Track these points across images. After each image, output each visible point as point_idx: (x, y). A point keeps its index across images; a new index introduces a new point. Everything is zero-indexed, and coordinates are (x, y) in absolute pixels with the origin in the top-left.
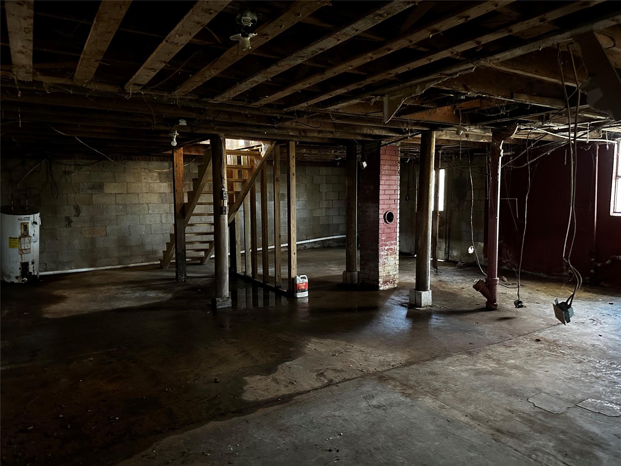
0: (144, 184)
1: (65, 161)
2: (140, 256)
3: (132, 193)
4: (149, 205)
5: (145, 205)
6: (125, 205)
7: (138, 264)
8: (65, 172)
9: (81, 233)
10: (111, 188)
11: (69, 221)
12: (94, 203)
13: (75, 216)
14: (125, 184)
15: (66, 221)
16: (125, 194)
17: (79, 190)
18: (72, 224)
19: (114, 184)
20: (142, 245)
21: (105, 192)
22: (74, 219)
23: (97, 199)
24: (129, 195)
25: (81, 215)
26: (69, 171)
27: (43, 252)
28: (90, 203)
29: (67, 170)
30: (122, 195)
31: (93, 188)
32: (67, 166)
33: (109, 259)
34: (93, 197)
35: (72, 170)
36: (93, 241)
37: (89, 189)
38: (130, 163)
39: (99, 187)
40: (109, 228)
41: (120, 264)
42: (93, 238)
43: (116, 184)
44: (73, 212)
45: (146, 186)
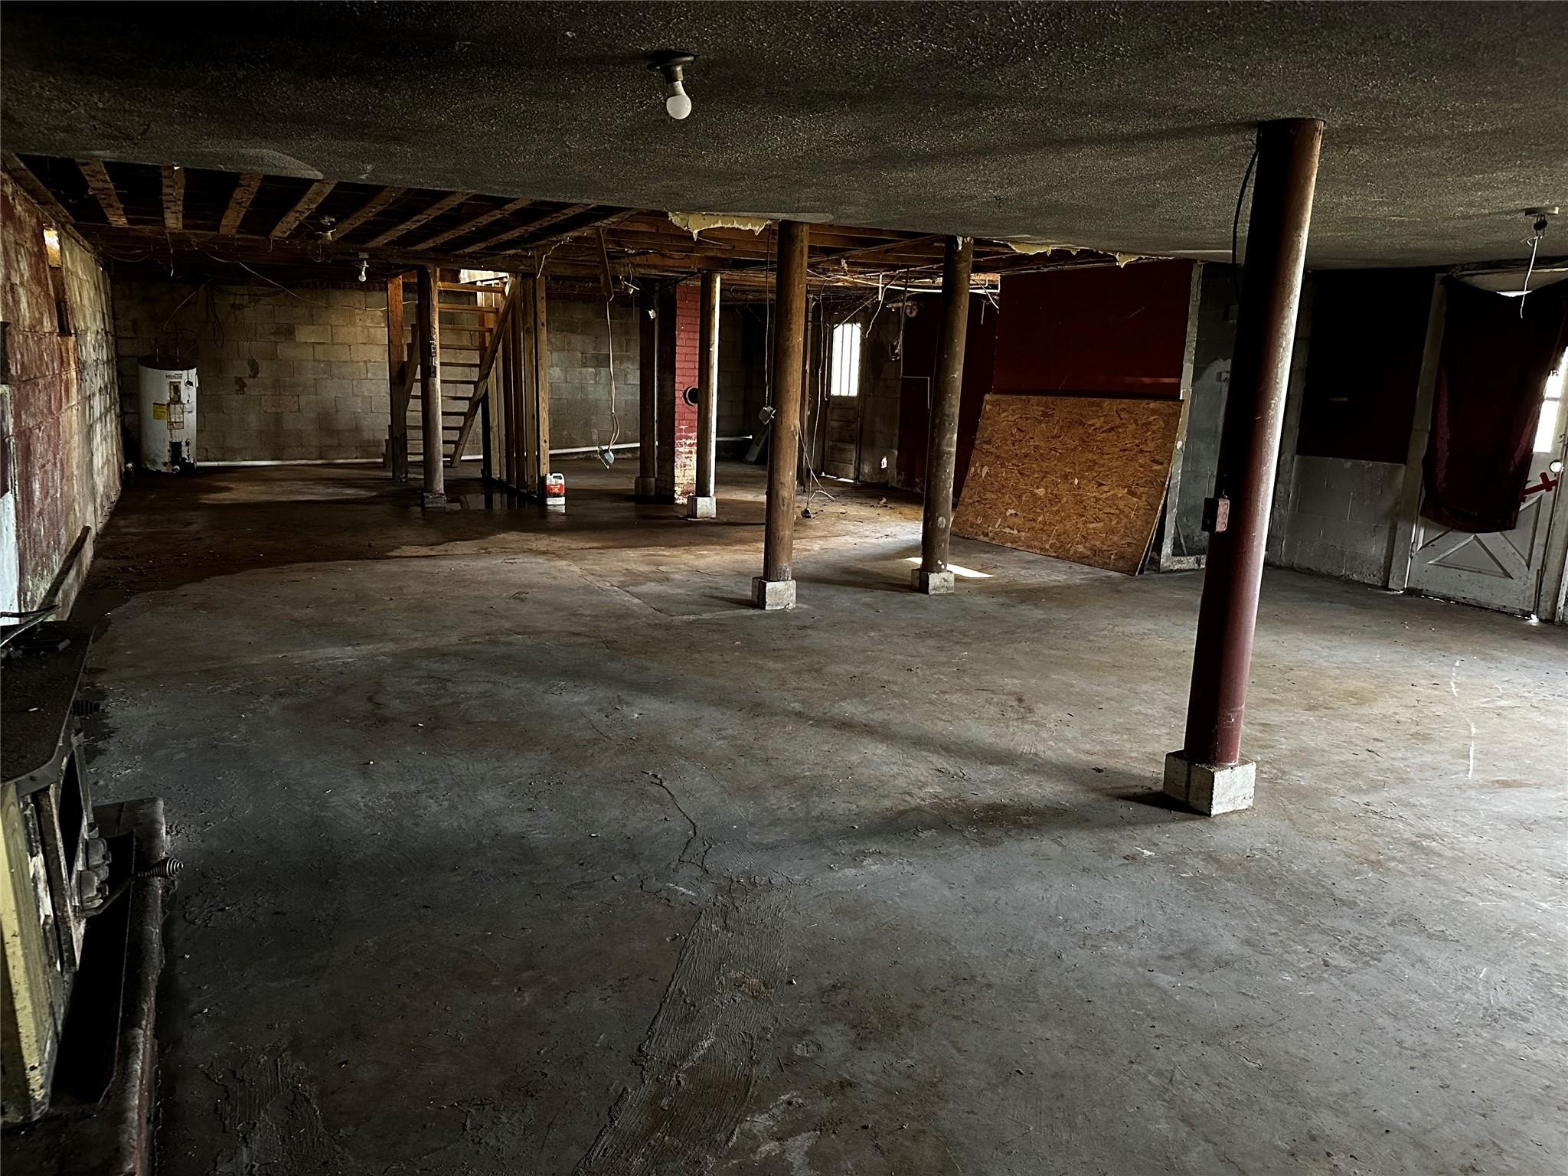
0: (359, 329)
1: (234, 289)
2: (353, 448)
3: (341, 344)
4: (368, 364)
5: (361, 364)
6: (329, 363)
7: (349, 461)
8: (234, 306)
9: (260, 404)
10: (306, 335)
11: (241, 385)
12: (280, 357)
13: (250, 376)
14: (329, 327)
15: (236, 383)
16: (328, 344)
17: (255, 334)
18: (245, 389)
19: (310, 327)
20: (357, 430)
21: (297, 340)
22: (249, 382)
23: (285, 351)
24: (336, 347)
25: (260, 375)
26: (240, 305)
27: (202, 431)
28: (273, 357)
29: (237, 302)
30: (325, 346)
31: (277, 333)
32: (238, 297)
33: (304, 450)
34: (278, 347)
35: (245, 303)
36: (278, 418)
37: (272, 334)
38: (337, 293)
39: (288, 332)
40: (303, 400)
41: (321, 459)
42: (277, 413)
43: (314, 327)
44: (248, 371)
45: (363, 332)
